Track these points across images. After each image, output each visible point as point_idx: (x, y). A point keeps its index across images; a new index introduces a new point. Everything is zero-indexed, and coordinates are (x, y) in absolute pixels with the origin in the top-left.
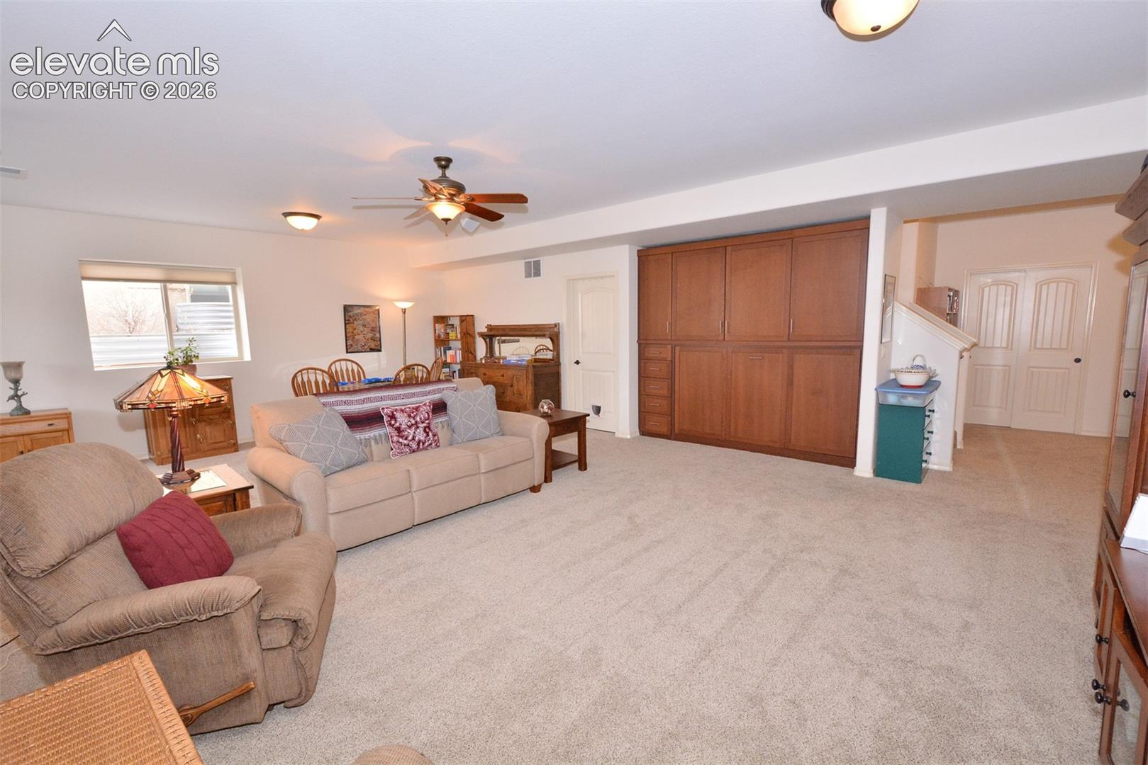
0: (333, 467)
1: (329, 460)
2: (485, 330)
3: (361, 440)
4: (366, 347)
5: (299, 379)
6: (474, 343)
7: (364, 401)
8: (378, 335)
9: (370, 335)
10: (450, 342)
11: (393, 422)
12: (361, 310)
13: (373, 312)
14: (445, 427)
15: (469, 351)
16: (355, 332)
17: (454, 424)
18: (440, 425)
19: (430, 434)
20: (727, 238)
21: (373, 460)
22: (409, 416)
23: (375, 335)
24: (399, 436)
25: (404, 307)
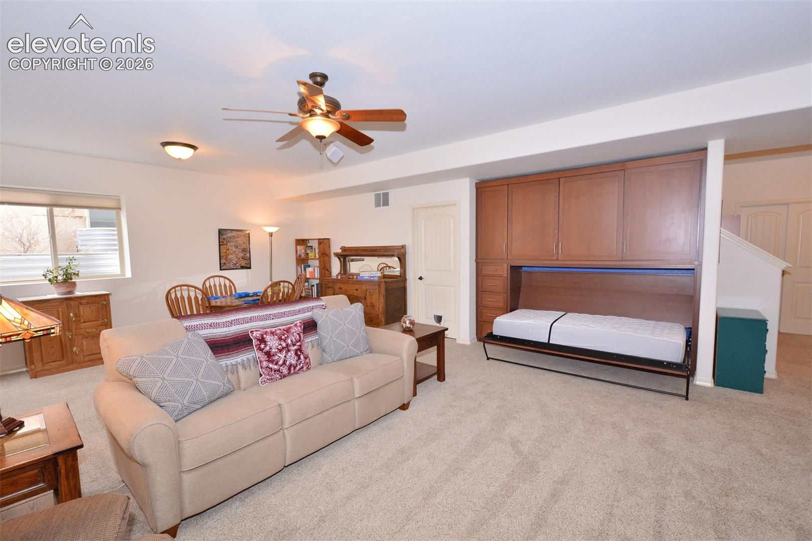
0: (192, 405)
1: (187, 398)
2: (339, 251)
3: (227, 366)
4: (237, 265)
5: (173, 296)
6: (330, 262)
7: (231, 323)
8: (248, 255)
9: (241, 255)
10: (309, 261)
11: (262, 346)
12: (234, 234)
13: (244, 236)
14: (316, 346)
15: (325, 268)
16: (228, 252)
17: (324, 344)
18: (310, 344)
19: (302, 357)
20: (557, 171)
21: (239, 388)
22: (280, 339)
23: (245, 255)
24: (268, 361)
25: (271, 231)
